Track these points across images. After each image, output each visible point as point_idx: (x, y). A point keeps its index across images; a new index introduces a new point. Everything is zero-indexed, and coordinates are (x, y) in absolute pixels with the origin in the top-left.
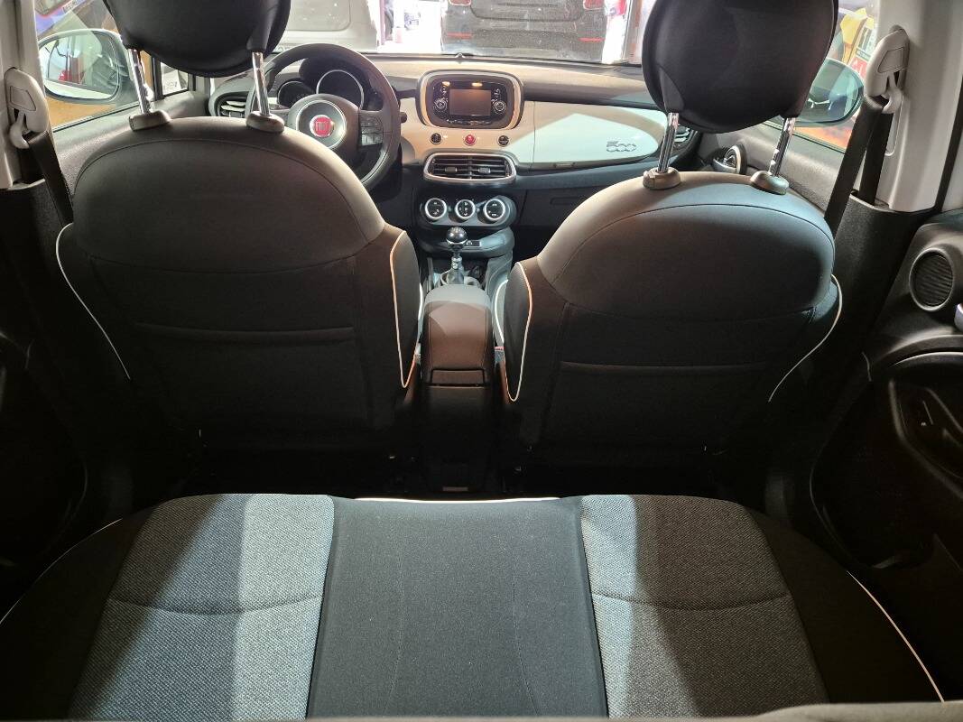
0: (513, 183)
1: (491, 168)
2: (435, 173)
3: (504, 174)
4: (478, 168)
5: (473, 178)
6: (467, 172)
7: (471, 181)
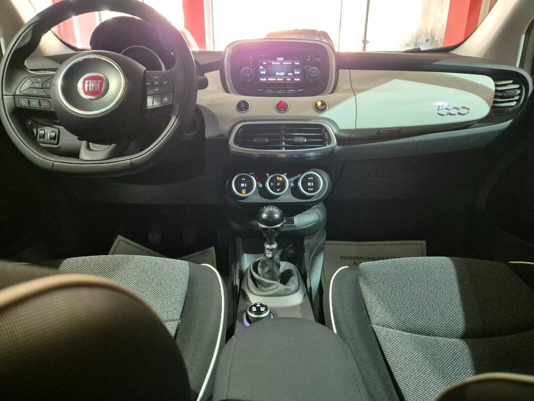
0: (332, 153)
1: (307, 137)
2: (242, 145)
3: (323, 144)
4: (293, 137)
5: (286, 148)
6: (280, 142)
7: (283, 153)
